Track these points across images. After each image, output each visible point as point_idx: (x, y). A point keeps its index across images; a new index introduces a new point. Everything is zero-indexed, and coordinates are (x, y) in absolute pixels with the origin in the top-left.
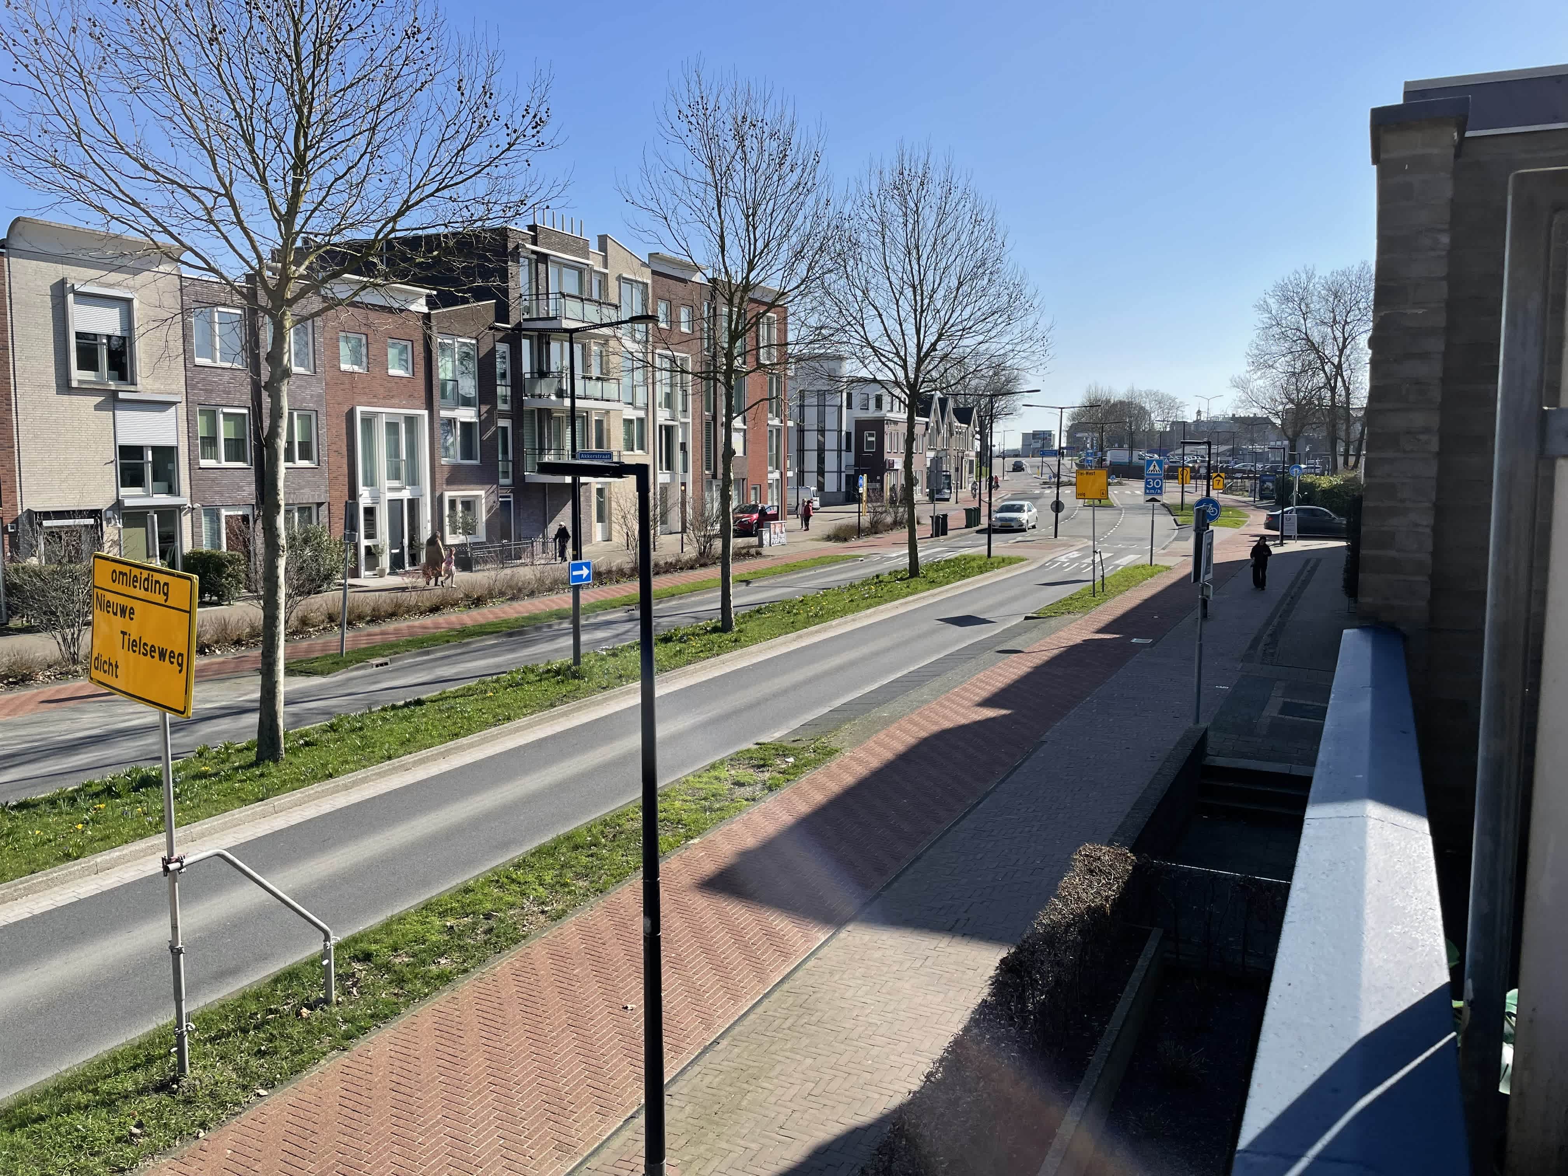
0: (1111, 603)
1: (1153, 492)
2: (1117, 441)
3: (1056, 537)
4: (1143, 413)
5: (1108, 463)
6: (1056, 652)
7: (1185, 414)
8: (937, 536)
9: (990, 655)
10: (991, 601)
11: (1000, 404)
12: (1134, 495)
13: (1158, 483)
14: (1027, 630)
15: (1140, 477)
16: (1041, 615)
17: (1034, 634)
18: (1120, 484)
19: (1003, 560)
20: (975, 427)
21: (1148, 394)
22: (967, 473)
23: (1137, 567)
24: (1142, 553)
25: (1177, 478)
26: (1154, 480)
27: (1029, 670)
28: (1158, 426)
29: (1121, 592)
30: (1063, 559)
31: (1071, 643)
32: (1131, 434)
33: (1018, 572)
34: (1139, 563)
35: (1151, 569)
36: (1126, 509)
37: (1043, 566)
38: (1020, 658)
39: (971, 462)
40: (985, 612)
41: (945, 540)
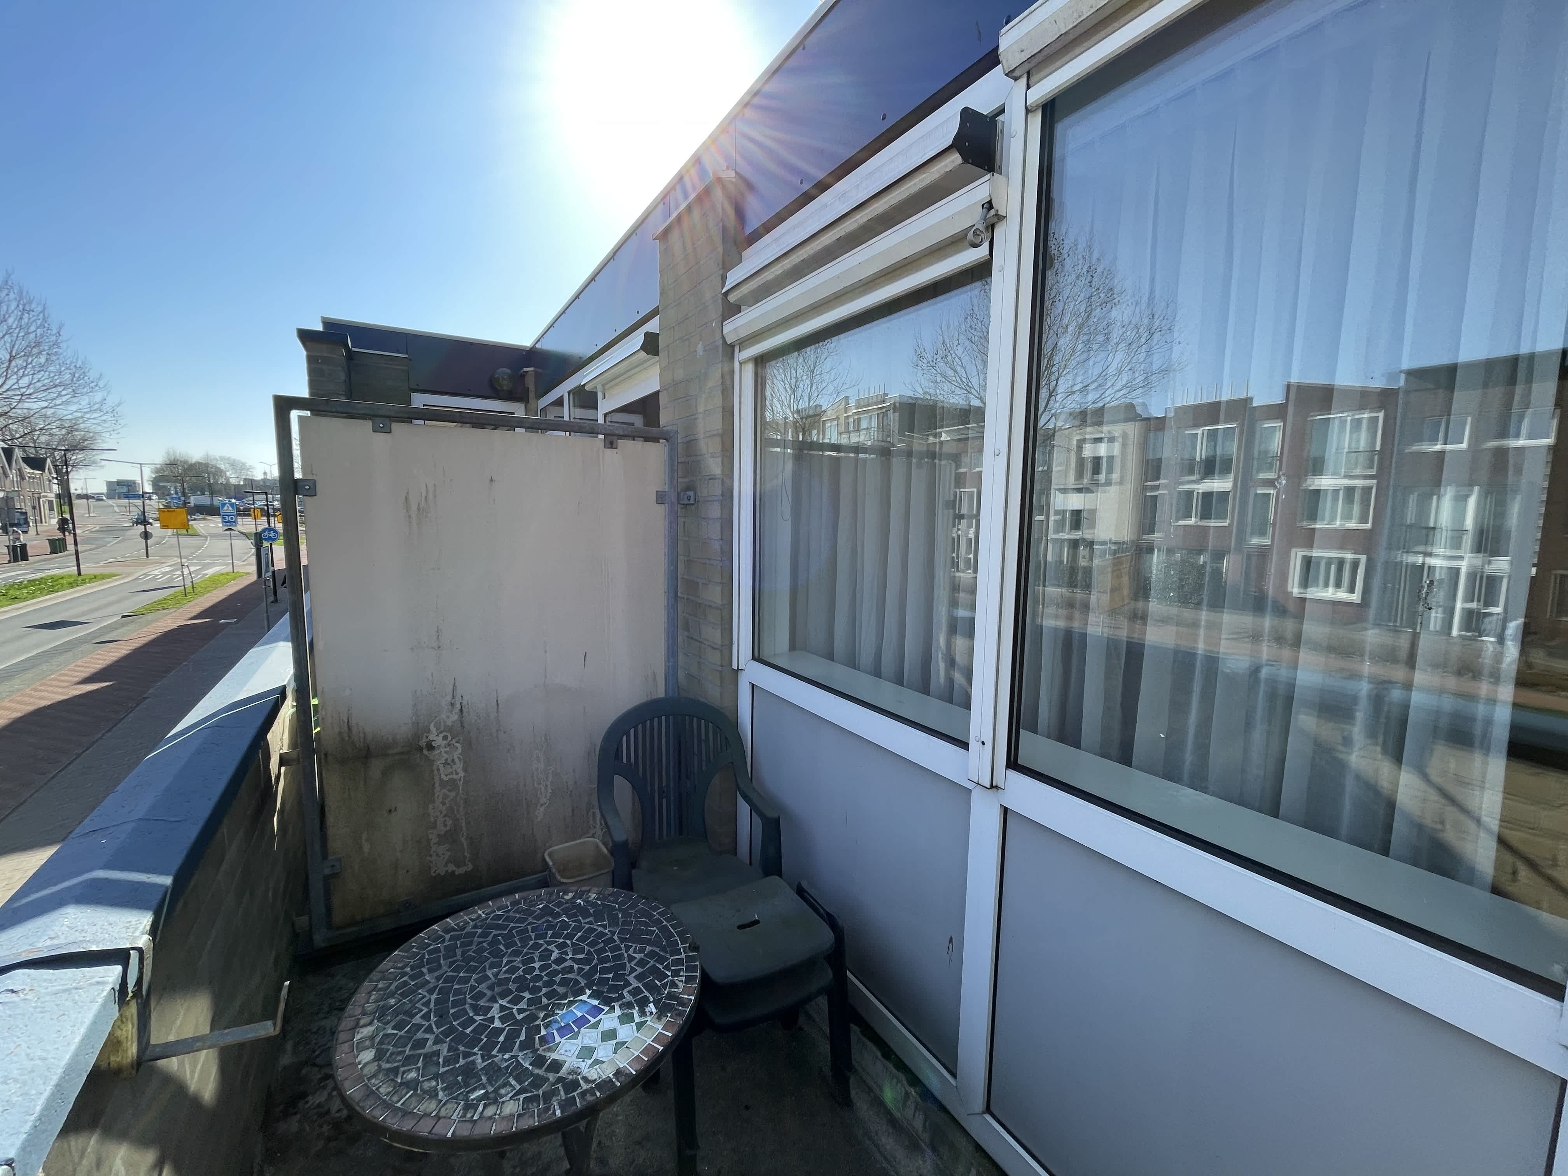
0: (200, 599)
1: (229, 524)
2: (198, 489)
3: (147, 556)
4: (219, 472)
5: (192, 505)
6: (153, 637)
7: (254, 473)
8: (16, 560)
9: (86, 647)
10: (85, 608)
11: (74, 457)
12: (217, 527)
13: (232, 518)
14: (123, 625)
15: (219, 515)
16: (137, 613)
17: (131, 627)
18: (205, 519)
19: (95, 577)
20: (50, 473)
21: (222, 459)
22: (47, 512)
23: (223, 574)
24: (227, 565)
25: (250, 515)
26: (229, 516)
27: (129, 652)
28: (233, 481)
29: (209, 591)
30: (156, 573)
31: (167, 629)
32: (210, 485)
33: (112, 585)
34: (224, 571)
35: (234, 575)
36: (211, 536)
37: (137, 579)
38: (119, 645)
39: (50, 502)
40: (80, 616)
41: (26, 565)
